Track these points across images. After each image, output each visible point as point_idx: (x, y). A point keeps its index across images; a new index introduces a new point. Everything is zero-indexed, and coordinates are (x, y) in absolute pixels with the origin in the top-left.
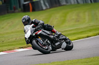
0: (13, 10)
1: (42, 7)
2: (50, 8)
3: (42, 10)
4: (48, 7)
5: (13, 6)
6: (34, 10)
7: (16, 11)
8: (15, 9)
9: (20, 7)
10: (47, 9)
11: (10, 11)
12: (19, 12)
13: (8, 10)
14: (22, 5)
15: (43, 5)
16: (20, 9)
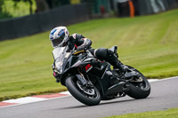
0: (100, 14)
1: (152, 8)
2: (167, 10)
3: (153, 13)
5: (100, 5)
6: (137, 14)
7: (106, 15)
8: (103, 11)
9: (112, 8)
10: (161, 11)
11: (94, 14)
12: (111, 17)
13: (90, 13)
14: (115, 4)
15: (154, 5)
16: (112, 12)
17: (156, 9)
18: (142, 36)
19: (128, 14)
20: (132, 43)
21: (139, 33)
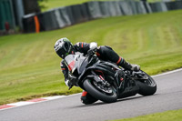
0: (4, 30)
1: (57, 24)
2: (72, 24)
3: (58, 28)
4: (69, 23)
5: (5, 22)
6: (42, 29)
7: (11, 31)
8: (8, 27)
9: (17, 23)
12: (16, 33)
14: (20, 21)
16: (17, 29)
17: (62, 24)
18: (48, 52)
19: (33, 30)
20: (37, 59)
21: (45, 49)
